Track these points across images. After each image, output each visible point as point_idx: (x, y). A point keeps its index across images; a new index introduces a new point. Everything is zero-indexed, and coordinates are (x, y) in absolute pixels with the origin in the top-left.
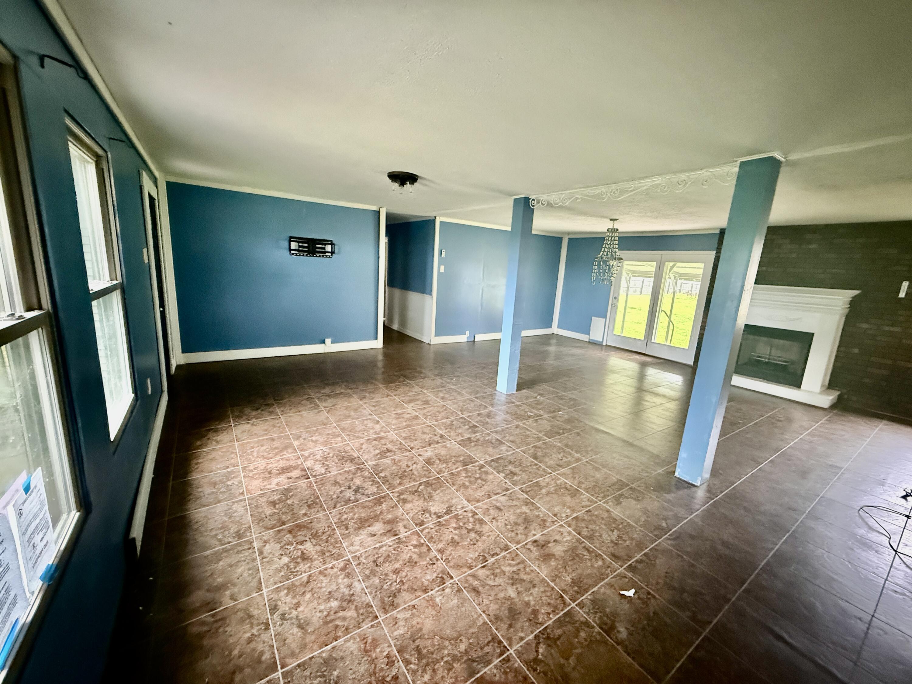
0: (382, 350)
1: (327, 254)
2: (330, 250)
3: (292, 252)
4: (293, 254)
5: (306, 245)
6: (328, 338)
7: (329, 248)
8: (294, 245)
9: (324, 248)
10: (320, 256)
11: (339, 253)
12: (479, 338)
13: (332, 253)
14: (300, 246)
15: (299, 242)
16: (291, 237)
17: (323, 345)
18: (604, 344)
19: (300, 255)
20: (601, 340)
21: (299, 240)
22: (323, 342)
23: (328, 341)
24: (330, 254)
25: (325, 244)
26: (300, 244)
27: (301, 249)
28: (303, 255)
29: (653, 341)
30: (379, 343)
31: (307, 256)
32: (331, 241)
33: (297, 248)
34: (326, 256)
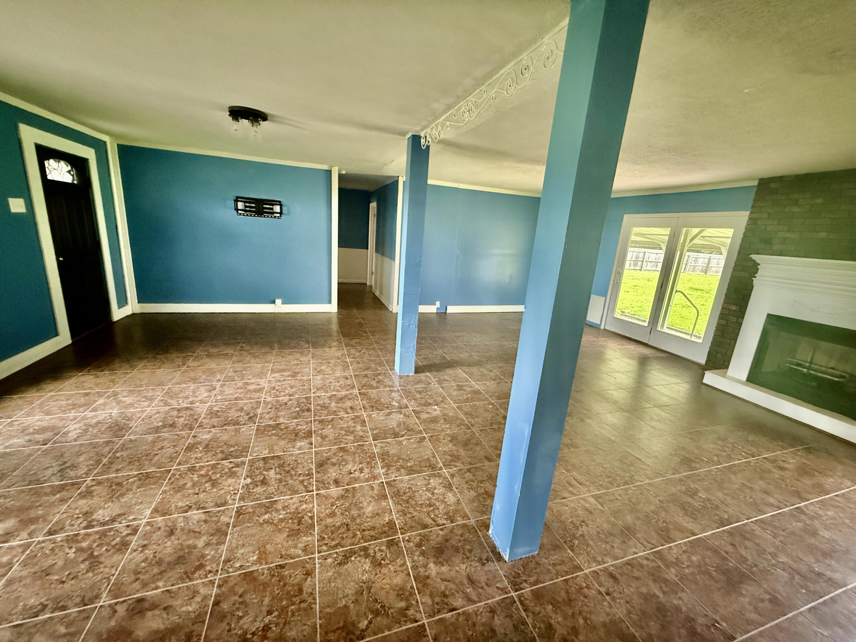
0: (336, 315)
1: (275, 215)
2: (279, 211)
3: (240, 212)
4: (240, 214)
5: (254, 205)
6: (278, 298)
7: (277, 209)
8: (241, 205)
9: (272, 209)
10: (268, 217)
11: (288, 214)
12: (451, 309)
13: (281, 213)
14: (246, 207)
15: (245, 202)
16: (238, 198)
17: (273, 305)
18: (602, 327)
19: (247, 215)
20: (599, 323)
21: (247, 200)
22: (274, 302)
23: (278, 301)
24: (279, 215)
25: (273, 205)
26: (247, 204)
27: (248, 209)
28: (251, 216)
29: (659, 328)
30: (333, 307)
31: (254, 216)
32: (280, 202)
33: (244, 208)
34: (275, 217)
